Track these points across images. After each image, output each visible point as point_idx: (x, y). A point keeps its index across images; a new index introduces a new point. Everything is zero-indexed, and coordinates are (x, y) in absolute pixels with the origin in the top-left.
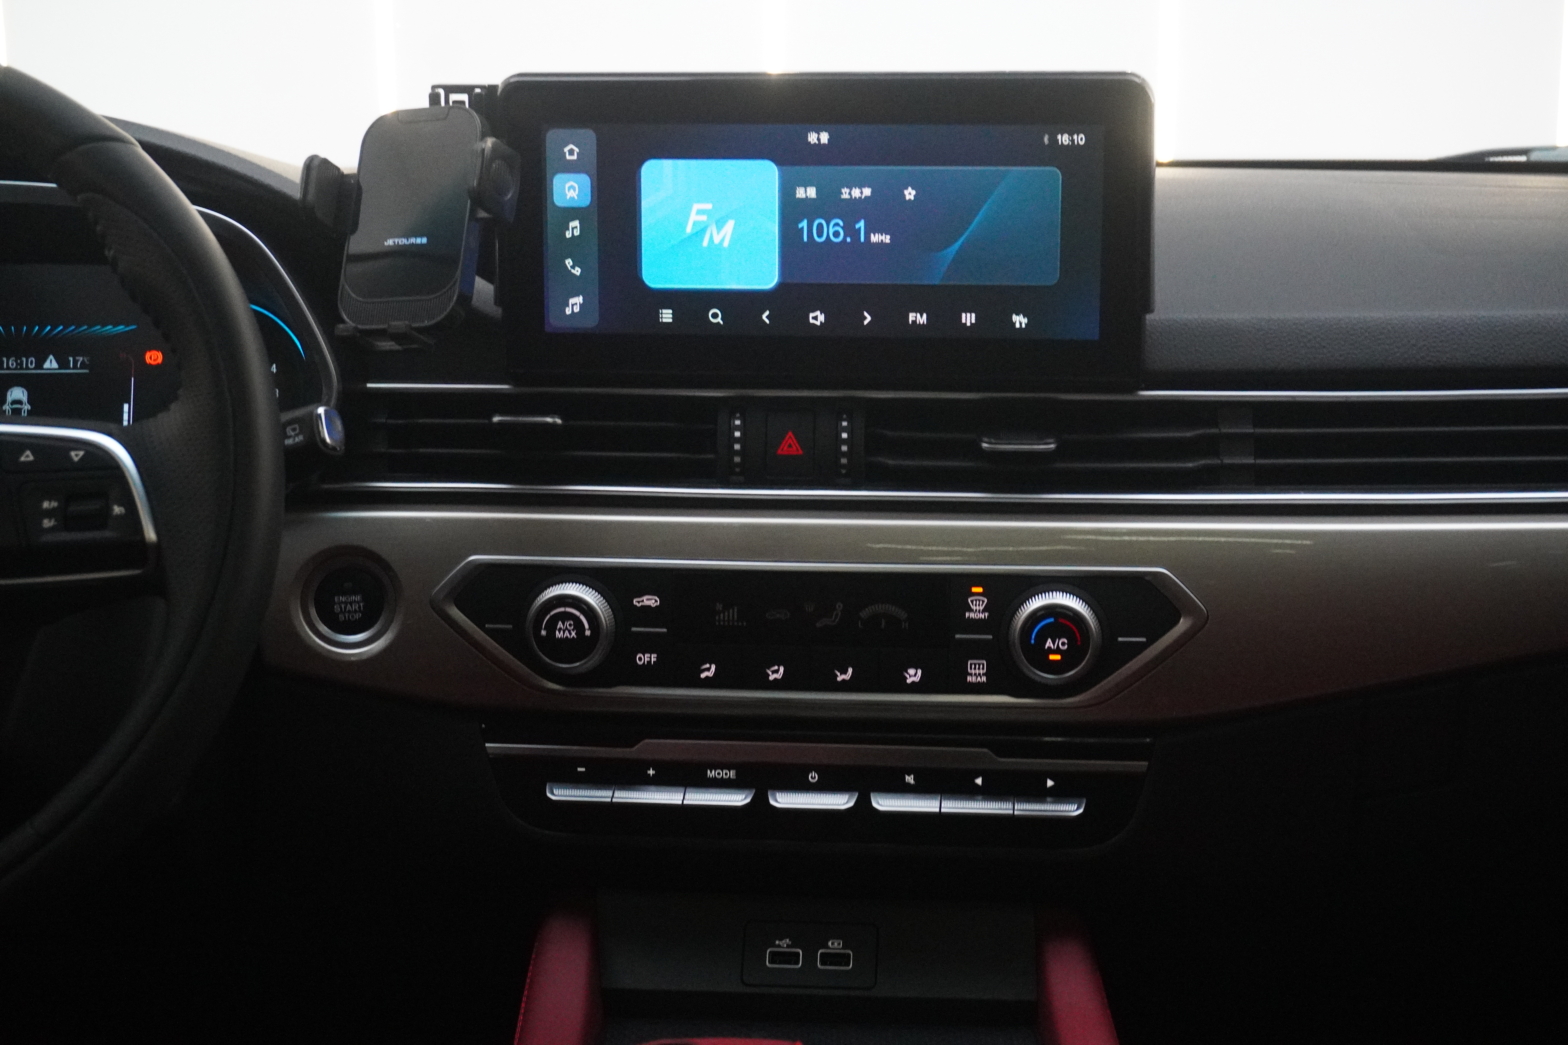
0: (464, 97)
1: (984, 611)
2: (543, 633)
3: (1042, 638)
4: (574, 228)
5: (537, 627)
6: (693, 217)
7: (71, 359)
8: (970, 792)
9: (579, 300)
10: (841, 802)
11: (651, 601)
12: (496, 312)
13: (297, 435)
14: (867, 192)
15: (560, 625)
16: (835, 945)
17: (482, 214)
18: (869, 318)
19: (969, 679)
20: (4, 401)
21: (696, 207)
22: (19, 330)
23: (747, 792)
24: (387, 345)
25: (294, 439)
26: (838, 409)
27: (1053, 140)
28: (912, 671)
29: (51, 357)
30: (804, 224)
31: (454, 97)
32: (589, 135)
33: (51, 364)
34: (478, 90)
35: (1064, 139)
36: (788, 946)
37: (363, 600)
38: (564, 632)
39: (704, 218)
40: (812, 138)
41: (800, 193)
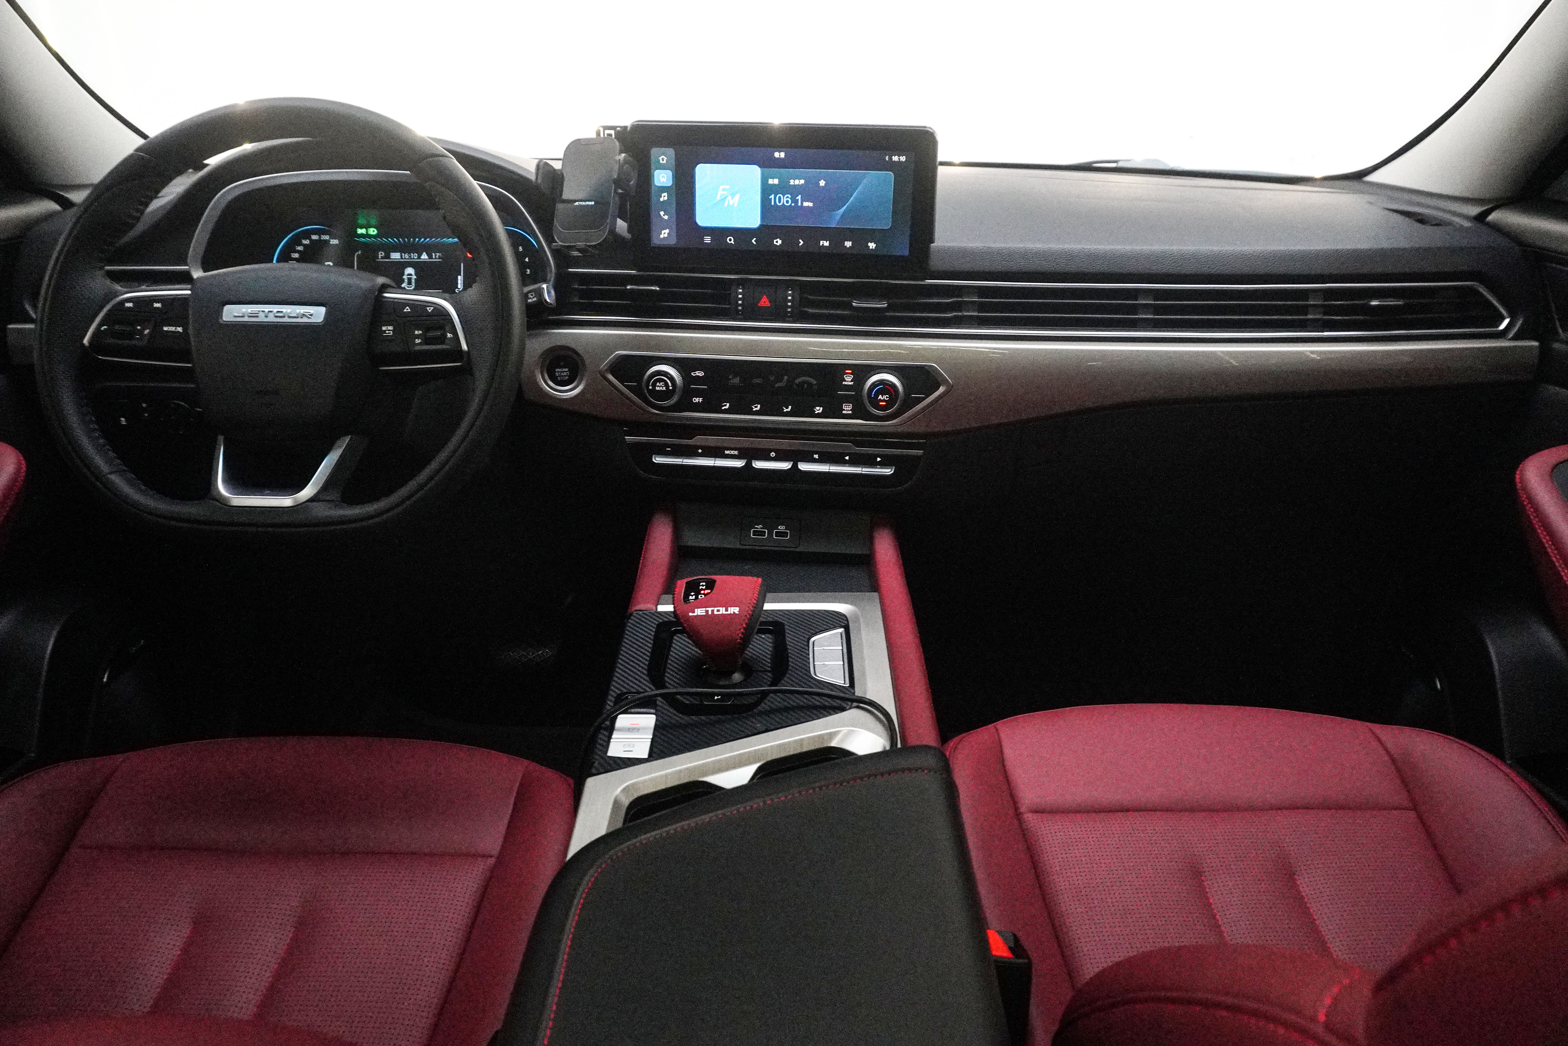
0: (612, 132)
1: (851, 381)
2: (650, 387)
3: (877, 395)
4: (664, 197)
5: (648, 386)
6: (720, 192)
7: (433, 254)
8: (844, 463)
9: (667, 231)
10: (785, 466)
11: (700, 374)
12: (628, 236)
13: (533, 297)
14: (802, 182)
15: (658, 384)
16: (781, 528)
17: (620, 191)
18: (802, 242)
19: (844, 412)
20: (403, 274)
21: (722, 187)
22: (409, 240)
23: (743, 460)
24: (576, 253)
25: (532, 299)
26: (789, 284)
27: (891, 159)
28: (818, 408)
29: (424, 253)
30: (772, 196)
31: (607, 132)
32: (671, 152)
33: (424, 256)
34: (618, 129)
35: (895, 158)
36: (762, 528)
37: (569, 371)
38: (660, 387)
39: (725, 193)
40: (777, 155)
41: (771, 182)
